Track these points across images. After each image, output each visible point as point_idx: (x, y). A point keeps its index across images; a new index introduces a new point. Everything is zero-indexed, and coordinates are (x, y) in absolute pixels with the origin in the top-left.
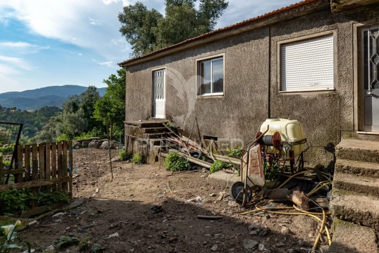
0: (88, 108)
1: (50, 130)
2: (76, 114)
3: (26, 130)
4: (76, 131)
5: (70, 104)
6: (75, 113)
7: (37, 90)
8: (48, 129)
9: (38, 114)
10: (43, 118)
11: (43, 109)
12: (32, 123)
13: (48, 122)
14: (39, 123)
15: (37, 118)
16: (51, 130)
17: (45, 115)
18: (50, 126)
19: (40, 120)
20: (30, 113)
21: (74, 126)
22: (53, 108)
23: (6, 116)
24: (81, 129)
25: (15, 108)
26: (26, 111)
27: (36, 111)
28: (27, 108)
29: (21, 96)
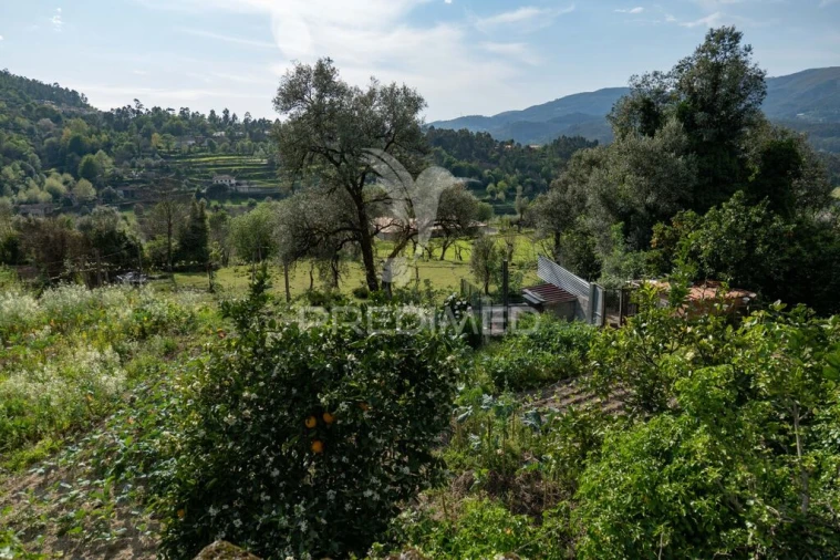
0: (700, 116)
1: (570, 191)
2: (657, 140)
3: (528, 183)
4: (650, 200)
5: (635, 105)
6: (652, 134)
7: (550, 104)
8: (564, 186)
9: (548, 152)
10: (557, 160)
11: (557, 143)
12: (538, 170)
13: (566, 169)
14: (550, 170)
15: (546, 159)
16: (574, 192)
17: (561, 155)
18: (571, 179)
19: (551, 164)
20: (534, 151)
21: (644, 181)
22: (575, 139)
23: (499, 157)
24: (670, 196)
25: (512, 141)
26: (528, 147)
27: (546, 147)
28: (531, 141)
29: (523, 119)
